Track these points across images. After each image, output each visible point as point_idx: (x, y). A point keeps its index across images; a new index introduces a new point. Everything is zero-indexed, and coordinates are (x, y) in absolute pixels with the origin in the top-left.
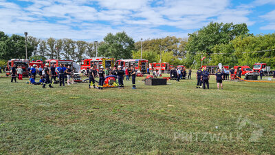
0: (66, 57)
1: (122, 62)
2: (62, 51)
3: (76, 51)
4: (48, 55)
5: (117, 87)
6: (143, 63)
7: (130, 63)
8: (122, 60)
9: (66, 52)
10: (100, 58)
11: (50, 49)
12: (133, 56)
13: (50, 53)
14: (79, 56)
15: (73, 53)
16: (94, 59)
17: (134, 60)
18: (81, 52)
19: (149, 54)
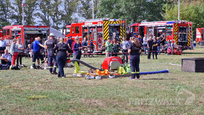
0: (45, 21)
1: (142, 28)
2: (37, 10)
3: (61, 8)
4: (13, 17)
5: (125, 76)
6: (182, 28)
7: (156, 29)
8: (145, 23)
9: (44, 12)
10: (99, 21)
11: (16, 7)
12: (167, 15)
13: (16, 14)
14: (66, 18)
15: (57, 12)
16: (89, 23)
17: (163, 23)
18: (70, 11)
19: (197, 11)
